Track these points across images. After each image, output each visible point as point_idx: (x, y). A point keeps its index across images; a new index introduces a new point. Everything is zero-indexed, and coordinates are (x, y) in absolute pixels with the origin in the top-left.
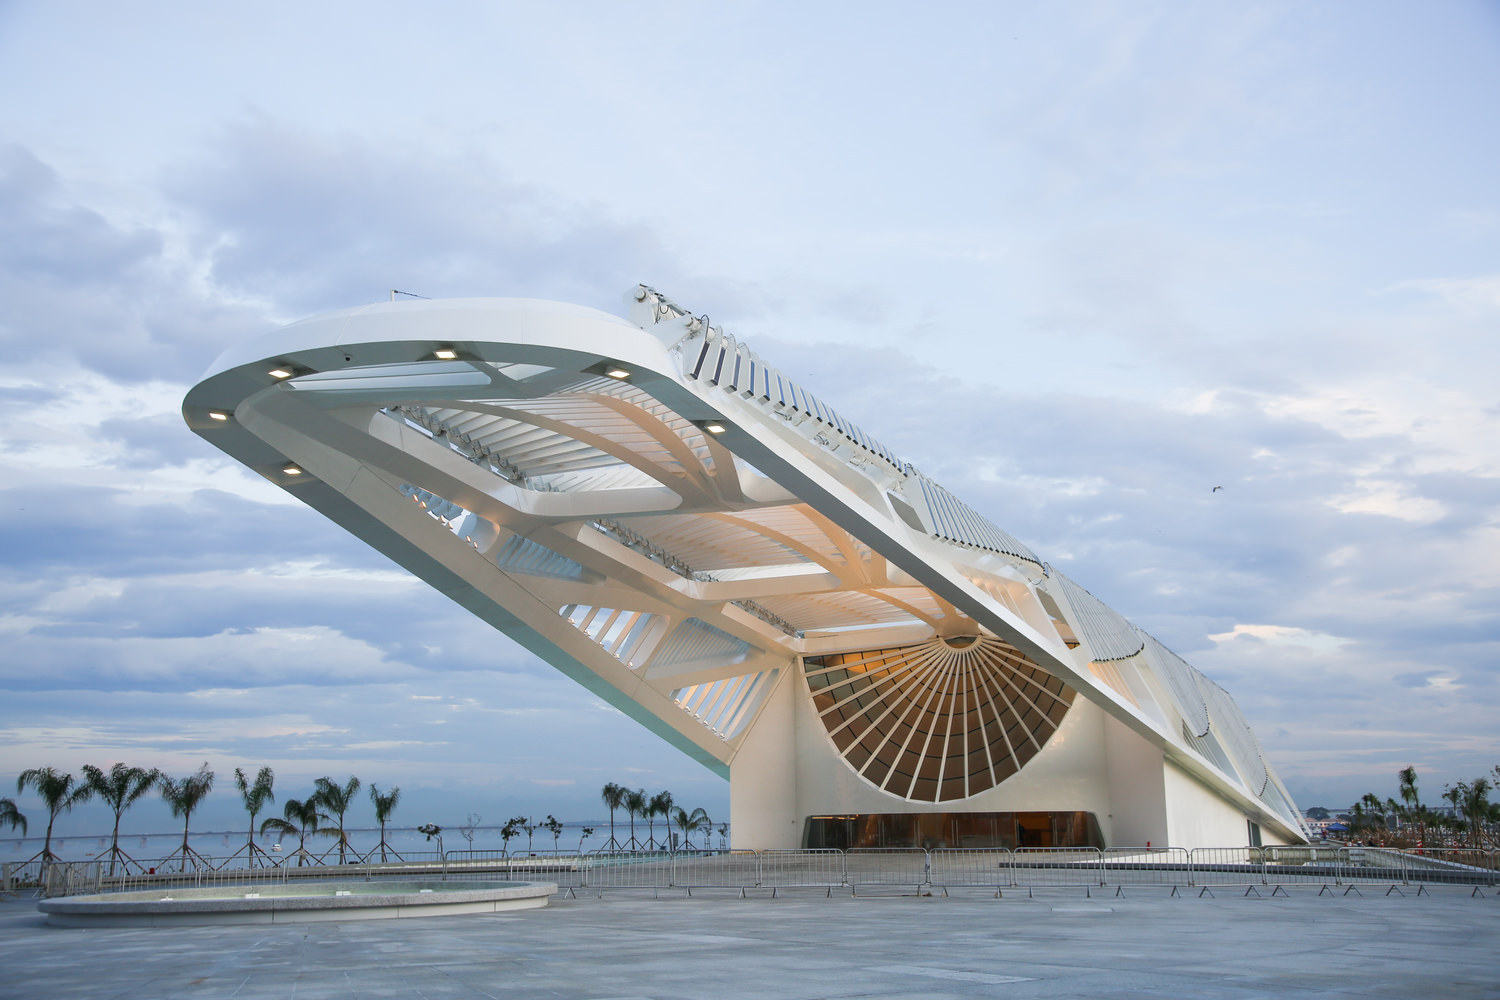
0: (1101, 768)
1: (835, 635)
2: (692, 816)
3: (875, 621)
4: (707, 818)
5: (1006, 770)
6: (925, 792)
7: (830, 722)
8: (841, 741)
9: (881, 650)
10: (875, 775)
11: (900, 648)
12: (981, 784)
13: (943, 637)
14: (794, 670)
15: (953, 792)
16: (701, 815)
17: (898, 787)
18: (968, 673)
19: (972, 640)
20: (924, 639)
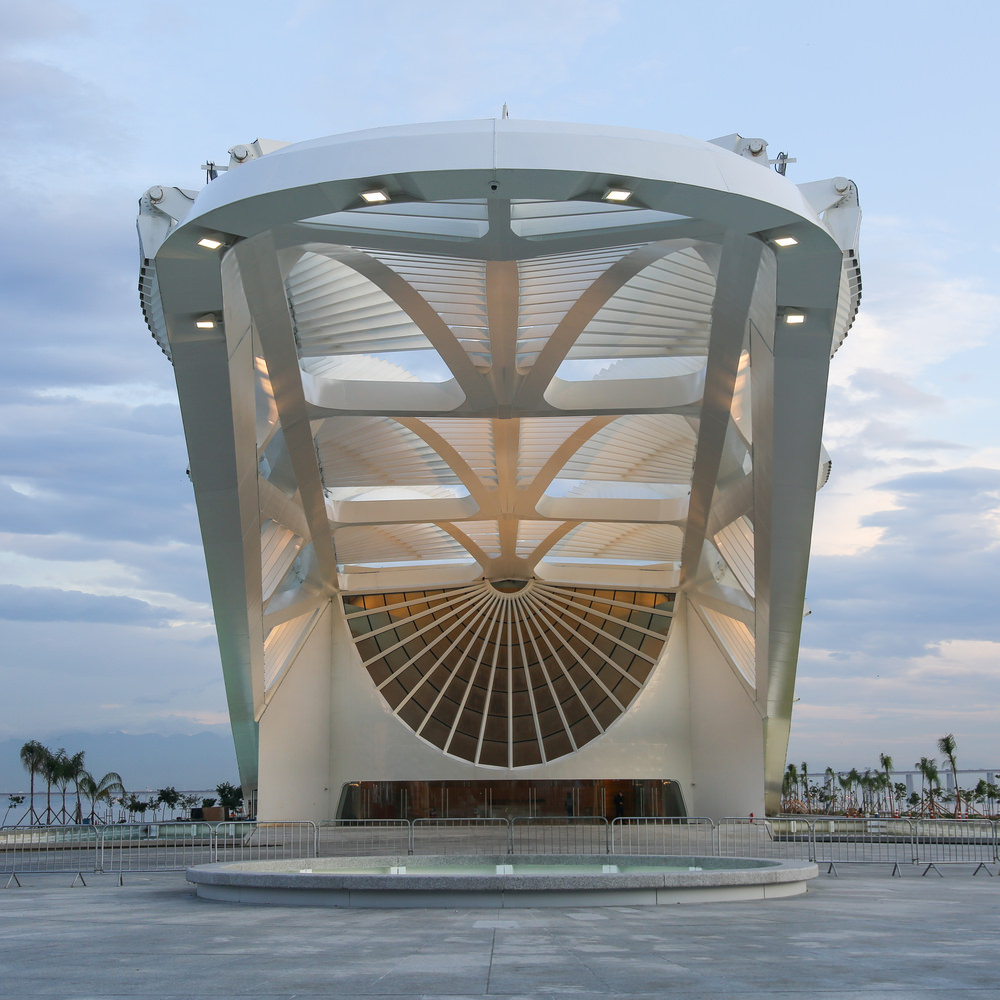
0: (687, 733)
1: (376, 571)
2: (103, 782)
3: (419, 557)
4: (121, 786)
5: (587, 734)
6: (495, 756)
7: (377, 673)
8: (392, 695)
9: (424, 592)
10: (435, 734)
11: (444, 591)
12: (558, 748)
13: (490, 579)
14: (332, 611)
15: (527, 757)
16: (115, 781)
17: (463, 749)
18: (521, 621)
19: (524, 584)
20: (468, 580)
